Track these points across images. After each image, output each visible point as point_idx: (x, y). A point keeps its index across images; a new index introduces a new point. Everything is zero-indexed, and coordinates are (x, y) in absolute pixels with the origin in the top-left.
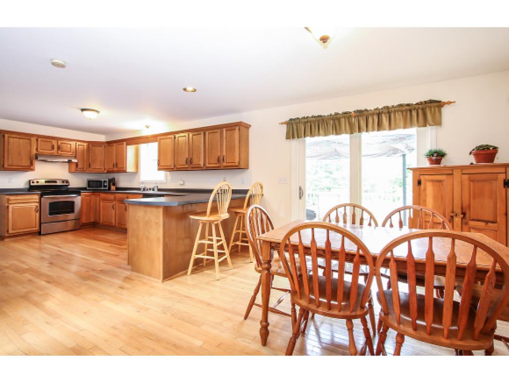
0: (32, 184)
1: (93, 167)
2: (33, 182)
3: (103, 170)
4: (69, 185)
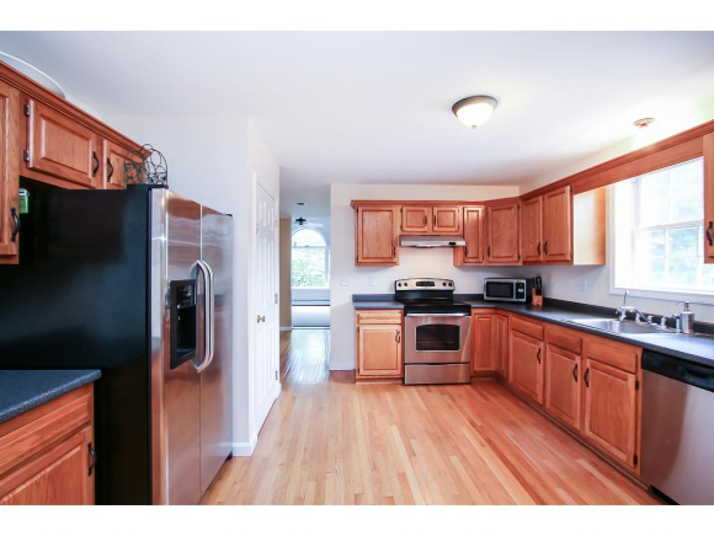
0: (398, 288)
1: (495, 255)
2: (400, 285)
3: (516, 260)
4: (453, 291)
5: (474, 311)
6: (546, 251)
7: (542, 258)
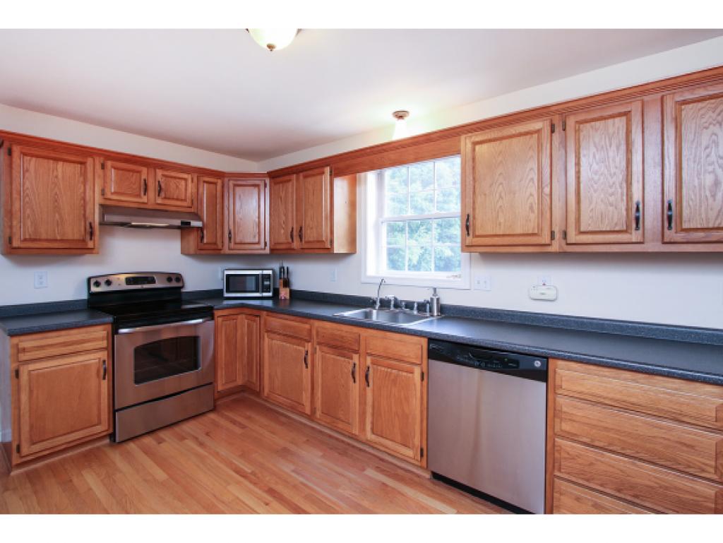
0: (94, 289)
1: (237, 240)
2: (97, 284)
3: (263, 247)
4: (182, 287)
5: (217, 313)
6: (301, 237)
7: (296, 244)
